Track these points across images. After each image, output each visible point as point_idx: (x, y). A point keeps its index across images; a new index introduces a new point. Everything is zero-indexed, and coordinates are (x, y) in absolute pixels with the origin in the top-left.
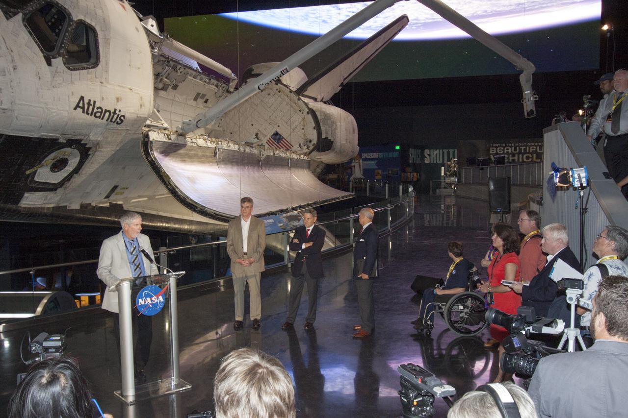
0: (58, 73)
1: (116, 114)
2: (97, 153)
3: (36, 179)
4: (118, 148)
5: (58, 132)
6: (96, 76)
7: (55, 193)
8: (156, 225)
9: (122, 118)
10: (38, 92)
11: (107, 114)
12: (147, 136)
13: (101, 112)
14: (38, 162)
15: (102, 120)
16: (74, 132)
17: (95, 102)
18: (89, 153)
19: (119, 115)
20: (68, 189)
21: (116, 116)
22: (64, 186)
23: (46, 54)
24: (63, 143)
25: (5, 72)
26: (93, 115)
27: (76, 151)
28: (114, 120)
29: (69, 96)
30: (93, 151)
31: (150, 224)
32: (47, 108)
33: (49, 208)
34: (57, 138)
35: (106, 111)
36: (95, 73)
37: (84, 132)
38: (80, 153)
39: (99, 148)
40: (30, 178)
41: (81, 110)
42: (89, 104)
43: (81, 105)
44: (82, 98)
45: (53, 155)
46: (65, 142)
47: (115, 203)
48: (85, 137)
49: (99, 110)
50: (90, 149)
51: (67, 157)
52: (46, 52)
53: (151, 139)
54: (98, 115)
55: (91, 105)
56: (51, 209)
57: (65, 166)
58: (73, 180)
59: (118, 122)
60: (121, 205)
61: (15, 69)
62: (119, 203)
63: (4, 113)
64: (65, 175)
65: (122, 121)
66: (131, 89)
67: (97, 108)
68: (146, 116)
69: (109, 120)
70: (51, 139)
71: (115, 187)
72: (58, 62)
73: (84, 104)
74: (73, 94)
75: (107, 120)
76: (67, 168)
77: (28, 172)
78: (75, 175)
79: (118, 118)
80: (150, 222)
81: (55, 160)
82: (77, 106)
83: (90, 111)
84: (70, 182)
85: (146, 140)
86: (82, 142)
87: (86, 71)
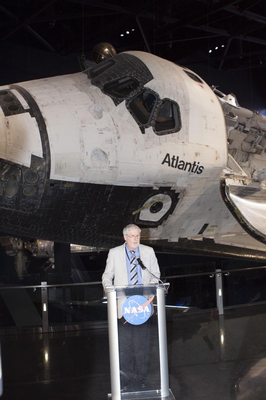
0: (149, 138)
1: (196, 165)
2: (185, 198)
3: (141, 218)
4: (202, 193)
5: (151, 182)
6: (178, 138)
7: (157, 229)
8: (243, 256)
9: (201, 168)
10: (135, 153)
11: (188, 166)
12: (223, 182)
13: (183, 165)
14: (140, 205)
15: (184, 171)
16: (164, 181)
17: (178, 157)
18: (179, 197)
19: (198, 166)
20: (166, 226)
21: (195, 167)
22: (163, 224)
23: (141, 126)
24: (156, 190)
25: (112, 141)
26: (177, 167)
27: (167, 196)
28: (194, 170)
29: (157, 155)
30: (181, 196)
31: (238, 255)
32: (141, 164)
33: (154, 241)
34: (152, 186)
35: (187, 164)
36: (178, 136)
37: (171, 181)
38: (171, 197)
39: (186, 193)
40: (136, 218)
41: (167, 164)
42: (173, 159)
43: (167, 160)
44: (168, 155)
45: (150, 200)
46: (158, 189)
47: (207, 237)
48: (173, 185)
49: (182, 163)
50: (178, 194)
51: (162, 201)
52: (141, 124)
53: (227, 184)
54: (181, 167)
55: (175, 160)
56: (156, 241)
57: (161, 209)
58: (169, 219)
59: (198, 172)
60: (213, 240)
61: (119, 138)
62: (211, 238)
63: (111, 169)
64: (162, 215)
65: (201, 171)
66: (208, 146)
67: (180, 162)
68: (222, 166)
69: (191, 170)
70: (147, 187)
71: (206, 226)
72: (150, 130)
73: (169, 159)
74: (161, 153)
75: (189, 171)
76: (162, 210)
77: (134, 213)
78: (170, 215)
79: (198, 169)
80: (238, 254)
81: (152, 204)
82: (164, 161)
83: (174, 165)
84: (167, 220)
85: (223, 185)
86: (172, 189)
87: (170, 135)
